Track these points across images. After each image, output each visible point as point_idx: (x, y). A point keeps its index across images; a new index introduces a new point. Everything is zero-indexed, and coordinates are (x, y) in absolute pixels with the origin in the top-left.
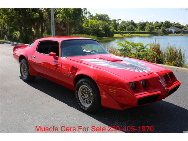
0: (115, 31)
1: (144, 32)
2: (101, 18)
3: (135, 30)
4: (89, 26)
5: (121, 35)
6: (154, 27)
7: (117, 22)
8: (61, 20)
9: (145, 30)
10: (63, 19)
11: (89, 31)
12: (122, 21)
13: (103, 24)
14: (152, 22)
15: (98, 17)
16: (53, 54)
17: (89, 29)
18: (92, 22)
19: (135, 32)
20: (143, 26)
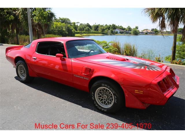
0: (76, 31)
1: (98, 32)
2: (64, 21)
3: (91, 31)
4: (55, 27)
5: (81, 34)
6: (105, 28)
7: (76, 24)
8: (37, 22)
9: (98, 31)
10: (39, 22)
11: (55, 32)
12: (80, 23)
13: (66, 26)
14: (103, 25)
15: (61, 21)
16: (60, 56)
17: (55, 30)
18: (56, 24)
19: (91, 32)
20: (97, 27)
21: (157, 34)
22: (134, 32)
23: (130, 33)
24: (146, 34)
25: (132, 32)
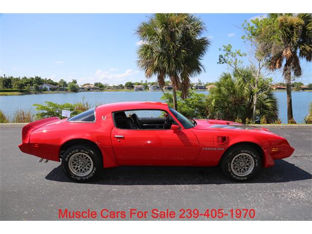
1: (11, 89)
6: (24, 84)
14: (18, 77)
20: (8, 82)
21: (103, 90)
22: (71, 89)
23: (66, 90)
24: (89, 90)
25: (68, 88)
